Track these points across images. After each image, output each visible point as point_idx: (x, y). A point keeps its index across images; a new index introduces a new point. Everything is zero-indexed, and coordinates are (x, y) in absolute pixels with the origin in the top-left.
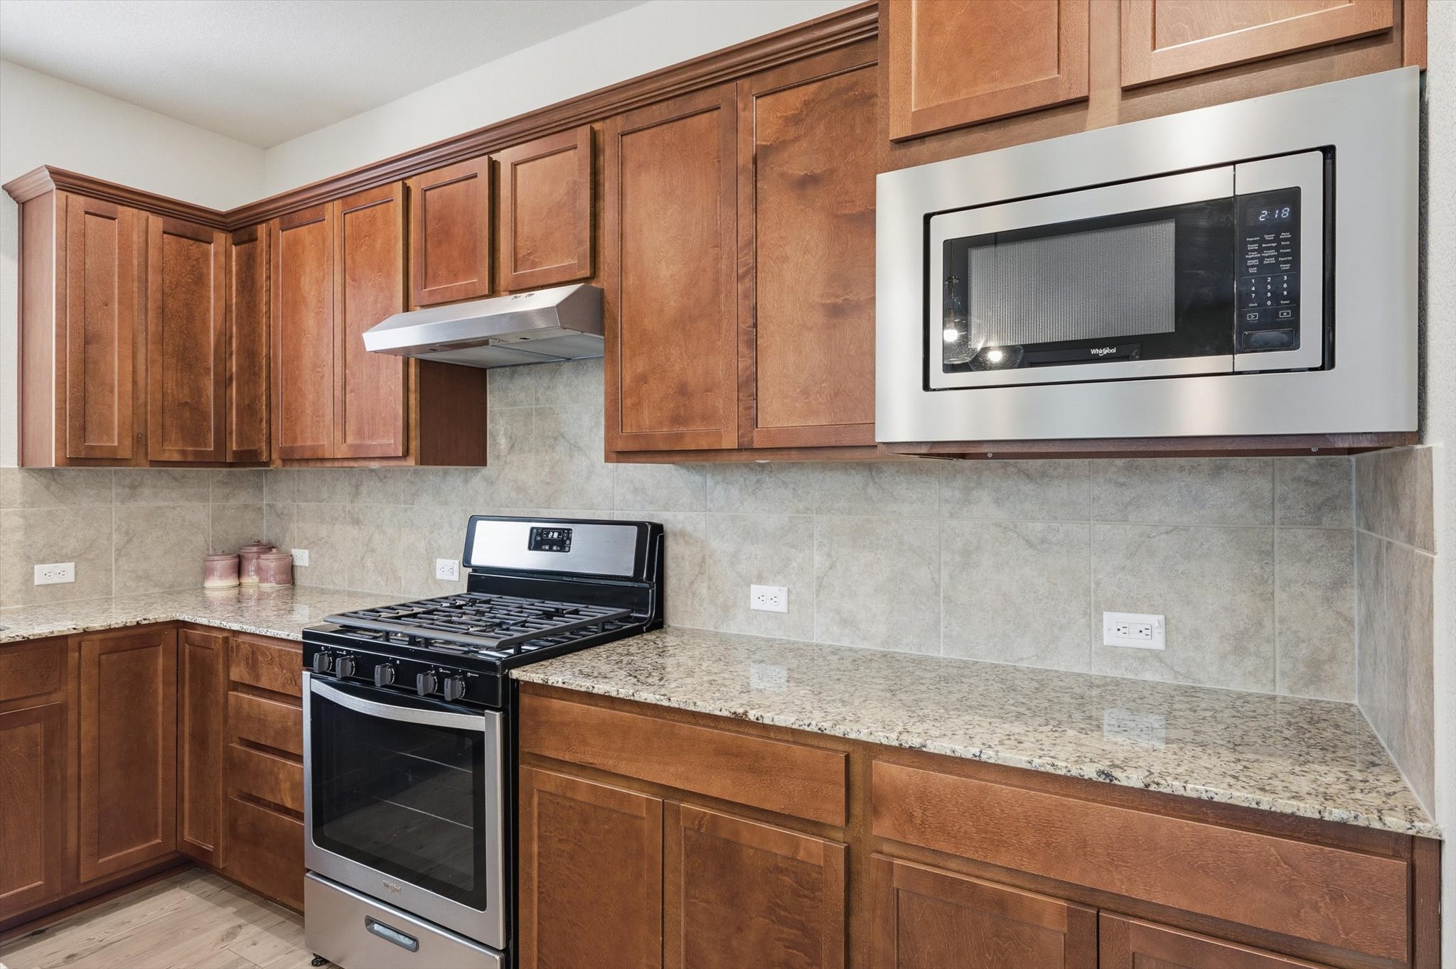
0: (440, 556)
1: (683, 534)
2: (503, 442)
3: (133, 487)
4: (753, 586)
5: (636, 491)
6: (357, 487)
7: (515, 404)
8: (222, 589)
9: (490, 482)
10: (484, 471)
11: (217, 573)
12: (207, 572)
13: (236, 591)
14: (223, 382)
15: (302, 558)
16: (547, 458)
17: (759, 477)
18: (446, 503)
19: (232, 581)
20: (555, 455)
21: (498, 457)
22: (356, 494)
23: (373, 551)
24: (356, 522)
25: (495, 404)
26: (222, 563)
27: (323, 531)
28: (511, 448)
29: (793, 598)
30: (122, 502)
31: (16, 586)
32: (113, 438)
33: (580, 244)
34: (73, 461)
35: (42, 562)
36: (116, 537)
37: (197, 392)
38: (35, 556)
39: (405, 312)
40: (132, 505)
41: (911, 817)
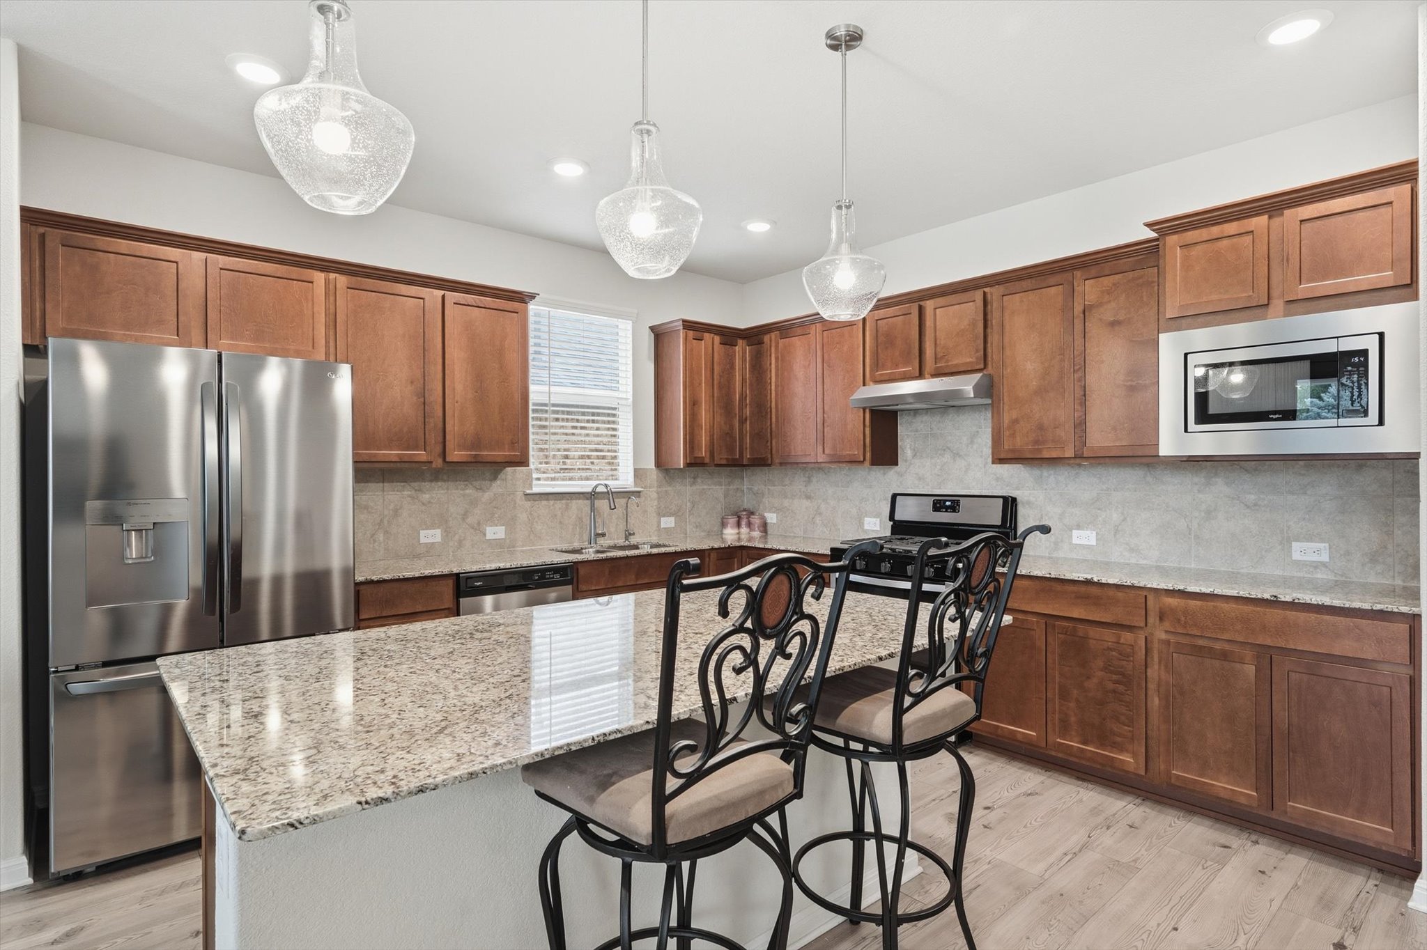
0: (866, 516)
1: (1029, 503)
2: (909, 453)
3: (694, 478)
4: (1074, 531)
5: (997, 479)
6: (809, 478)
7: (917, 431)
8: (732, 534)
9: (901, 475)
10: (896, 468)
11: (729, 525)
12: (723, 525)
13: (737, 536)
14: (742, 421)
15: (772, 518)
16: (938, 461)
17: (1077, 471)
18: (870, 487)
19: (736, 531)
20: (944, 459)
21: (906, 461)
22: (809, 481)
23: (820, 514)
24: (808, 497)
25: (902, 430)
26: (732, 520)
27: (786, 503)
28: (915, 456)
29: (1099, 537)
30: (691, 486)
31: (655, 527)
32: (703, 453)
33: (977, 351)
34: (689, 465)
35: (664, 516)
36: (688, 504)
37: (732, 427)
38: (661, 514)
39: (864, 385)
40: (694, 488)
41: (1179, 621)
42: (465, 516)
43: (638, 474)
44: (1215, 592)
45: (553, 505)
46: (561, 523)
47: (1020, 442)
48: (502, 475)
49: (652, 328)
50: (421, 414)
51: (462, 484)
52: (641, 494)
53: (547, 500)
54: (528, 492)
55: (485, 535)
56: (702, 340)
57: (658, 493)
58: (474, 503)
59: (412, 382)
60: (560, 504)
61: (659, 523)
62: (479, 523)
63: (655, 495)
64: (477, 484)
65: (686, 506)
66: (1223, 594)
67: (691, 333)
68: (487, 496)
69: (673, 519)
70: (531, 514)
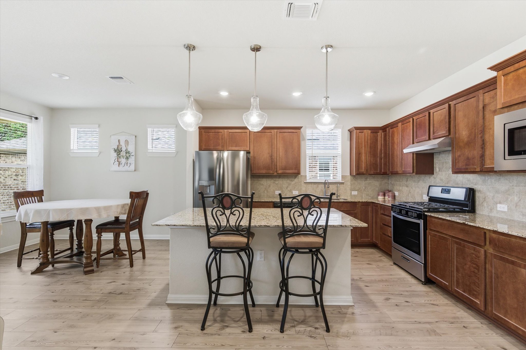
0: (424, 194)
1: (480, 191)
2: (437, 169)
3: (366, 179)
4: (498, 204)
5: (468, 180)
6: (407, 179)
7: (440, 161)
8: (381, 199)
9: (435, 178)
10: (433, 176)
11: (380, 195)
12: (379, 195)
13: (383, 199)
14: (381, 159)
15: (397, 194)
16: (447, 173)
17: (500, 177)
18: (425, 183)
19: (383, 197)
20: (449, 172)
21: (436, 173)
22: (407, 181)
23: (410, 193)
24: (407, 186)
25: (435, 161)
26: (381, 194)
27: (401, 188)
28: (439, 171)
29: (509, 208)
30: (364, 181)
31: (349, 194)
32: (363, 170)
33: (446, 128)
34: (357, 174)
35: (353, 191)
36: (363, 187)
37: (376, 161)
38: (352, 190)
39: (413, 143)
40: (366, 182)
41: (496, 245)
42: (287, 188)
43: (343, 177)
44: (509, 233)
45: (313, 186)
46: (315, 191)
47: (461, 165)
48: (297, 177)
49: (349, 130)
50: (271, 161)
51: (286, 179)
52: (344, 183)
53: (311, 184)
54: (305, 182)
55: (292, 193)
56: (363, 133)
57: (351, 183)
58: (289, 184)
59: (269, 154)
60: (315, 186)
61: (351, 193)
62: (291, 190)
63: (350, 184)
64: (290, 179)
65: (362, 188)
66: (512, 234)
67: (358, 131)
68: (293, 183)
69: (357, 192)
70: (306, 188)
